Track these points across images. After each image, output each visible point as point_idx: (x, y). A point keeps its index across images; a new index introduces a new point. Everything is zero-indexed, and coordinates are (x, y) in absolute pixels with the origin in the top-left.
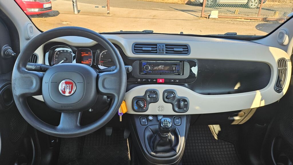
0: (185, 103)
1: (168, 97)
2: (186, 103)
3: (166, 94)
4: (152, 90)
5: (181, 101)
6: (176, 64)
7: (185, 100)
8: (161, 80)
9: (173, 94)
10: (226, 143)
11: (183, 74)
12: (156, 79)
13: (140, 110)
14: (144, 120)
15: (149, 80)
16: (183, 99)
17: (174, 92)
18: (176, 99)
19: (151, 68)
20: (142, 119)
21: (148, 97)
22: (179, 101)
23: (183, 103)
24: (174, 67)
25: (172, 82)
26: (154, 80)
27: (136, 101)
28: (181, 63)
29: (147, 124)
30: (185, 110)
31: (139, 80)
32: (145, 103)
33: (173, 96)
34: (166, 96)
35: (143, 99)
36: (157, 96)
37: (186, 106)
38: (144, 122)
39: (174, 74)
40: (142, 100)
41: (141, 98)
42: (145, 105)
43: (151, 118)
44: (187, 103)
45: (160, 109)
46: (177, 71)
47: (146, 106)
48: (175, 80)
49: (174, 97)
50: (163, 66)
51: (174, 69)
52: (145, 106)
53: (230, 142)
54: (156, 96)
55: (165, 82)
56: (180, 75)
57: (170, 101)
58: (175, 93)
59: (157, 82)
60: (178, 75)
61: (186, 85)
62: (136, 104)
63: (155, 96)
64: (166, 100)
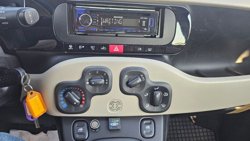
0: (163, 93)
1: (129, 83)
2: (166, 94)
3: (126, 76)
4: (96, 68)
5: (157, 90)
6: (147, 15)
7: (164, 90)
8: (116, 48)
9: (141, 77)
10: (205, 130)
11: (161, 36)
12: (107, 46)
13: (73, 110)
14: (81, 130)
15: (92, 47)
16: (160, 87)
17: (143, 74)
18: (146, 87)
19: (96, 21)
20: (77, 126)
21: (88, 83)
22: (152, 91)
23: (159, 94)
24: (144, 20)
25: (140, 52)
26: (103, 48)
27: (62, 92)
28: (158, 12)
29: (87, 137)
30: (164, 108)
31: (71, 47)
32: (83, 95)
33: (139, 80)
34: (127, 80)
35: (77, 87)
36: (108, 81)
37: (166, 100)
38: (80, 133)
39: (142, 36)
40: (77, 89)
41: (72, 86)
42: (84, 99)
43: (95, 124)
44: (169, 95)
45: (115, 106)
46: (151, 30)
47: (85, 101)
48: (145, 47)
49: (143, 83)
50: (122, 17)
51: (144, 25)
52: (83, 102)
53: (209, 129)
54: (105, 81)
55: (124, 52)
56: (155, 37)
57: (134, 90)
58: (144, 76)
59: (108, 52)
60: (151, 37)
61: (166, 57)
62: (62, 99)
63: (103, 81)
64: (126, 89)
